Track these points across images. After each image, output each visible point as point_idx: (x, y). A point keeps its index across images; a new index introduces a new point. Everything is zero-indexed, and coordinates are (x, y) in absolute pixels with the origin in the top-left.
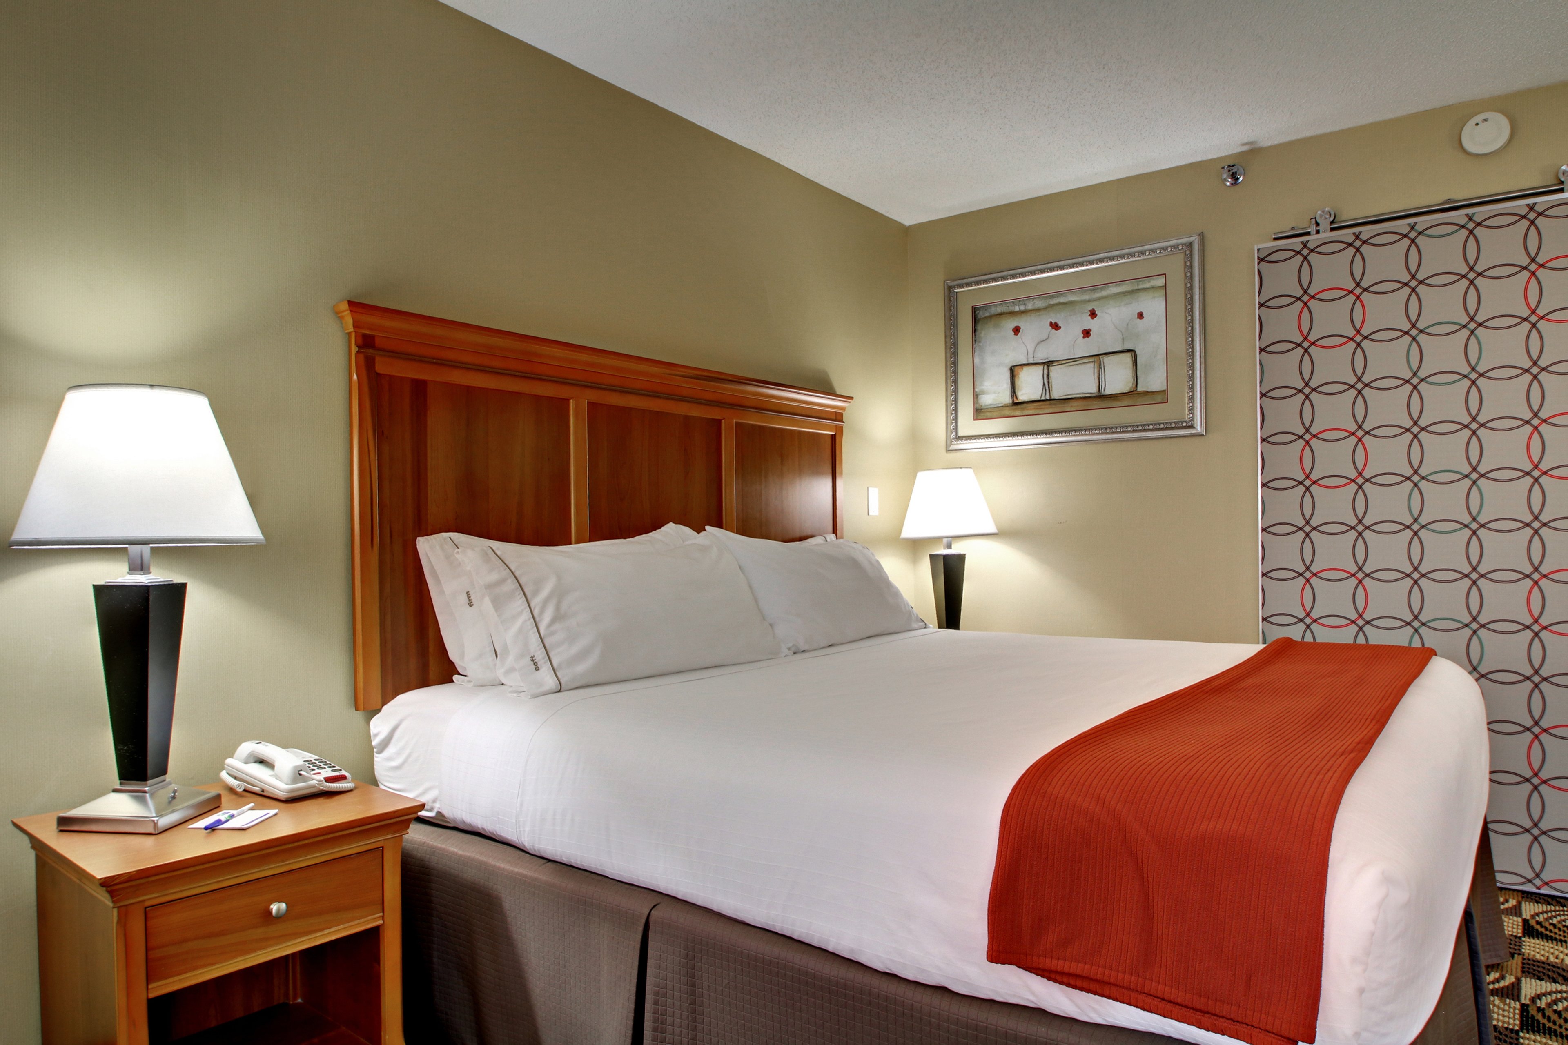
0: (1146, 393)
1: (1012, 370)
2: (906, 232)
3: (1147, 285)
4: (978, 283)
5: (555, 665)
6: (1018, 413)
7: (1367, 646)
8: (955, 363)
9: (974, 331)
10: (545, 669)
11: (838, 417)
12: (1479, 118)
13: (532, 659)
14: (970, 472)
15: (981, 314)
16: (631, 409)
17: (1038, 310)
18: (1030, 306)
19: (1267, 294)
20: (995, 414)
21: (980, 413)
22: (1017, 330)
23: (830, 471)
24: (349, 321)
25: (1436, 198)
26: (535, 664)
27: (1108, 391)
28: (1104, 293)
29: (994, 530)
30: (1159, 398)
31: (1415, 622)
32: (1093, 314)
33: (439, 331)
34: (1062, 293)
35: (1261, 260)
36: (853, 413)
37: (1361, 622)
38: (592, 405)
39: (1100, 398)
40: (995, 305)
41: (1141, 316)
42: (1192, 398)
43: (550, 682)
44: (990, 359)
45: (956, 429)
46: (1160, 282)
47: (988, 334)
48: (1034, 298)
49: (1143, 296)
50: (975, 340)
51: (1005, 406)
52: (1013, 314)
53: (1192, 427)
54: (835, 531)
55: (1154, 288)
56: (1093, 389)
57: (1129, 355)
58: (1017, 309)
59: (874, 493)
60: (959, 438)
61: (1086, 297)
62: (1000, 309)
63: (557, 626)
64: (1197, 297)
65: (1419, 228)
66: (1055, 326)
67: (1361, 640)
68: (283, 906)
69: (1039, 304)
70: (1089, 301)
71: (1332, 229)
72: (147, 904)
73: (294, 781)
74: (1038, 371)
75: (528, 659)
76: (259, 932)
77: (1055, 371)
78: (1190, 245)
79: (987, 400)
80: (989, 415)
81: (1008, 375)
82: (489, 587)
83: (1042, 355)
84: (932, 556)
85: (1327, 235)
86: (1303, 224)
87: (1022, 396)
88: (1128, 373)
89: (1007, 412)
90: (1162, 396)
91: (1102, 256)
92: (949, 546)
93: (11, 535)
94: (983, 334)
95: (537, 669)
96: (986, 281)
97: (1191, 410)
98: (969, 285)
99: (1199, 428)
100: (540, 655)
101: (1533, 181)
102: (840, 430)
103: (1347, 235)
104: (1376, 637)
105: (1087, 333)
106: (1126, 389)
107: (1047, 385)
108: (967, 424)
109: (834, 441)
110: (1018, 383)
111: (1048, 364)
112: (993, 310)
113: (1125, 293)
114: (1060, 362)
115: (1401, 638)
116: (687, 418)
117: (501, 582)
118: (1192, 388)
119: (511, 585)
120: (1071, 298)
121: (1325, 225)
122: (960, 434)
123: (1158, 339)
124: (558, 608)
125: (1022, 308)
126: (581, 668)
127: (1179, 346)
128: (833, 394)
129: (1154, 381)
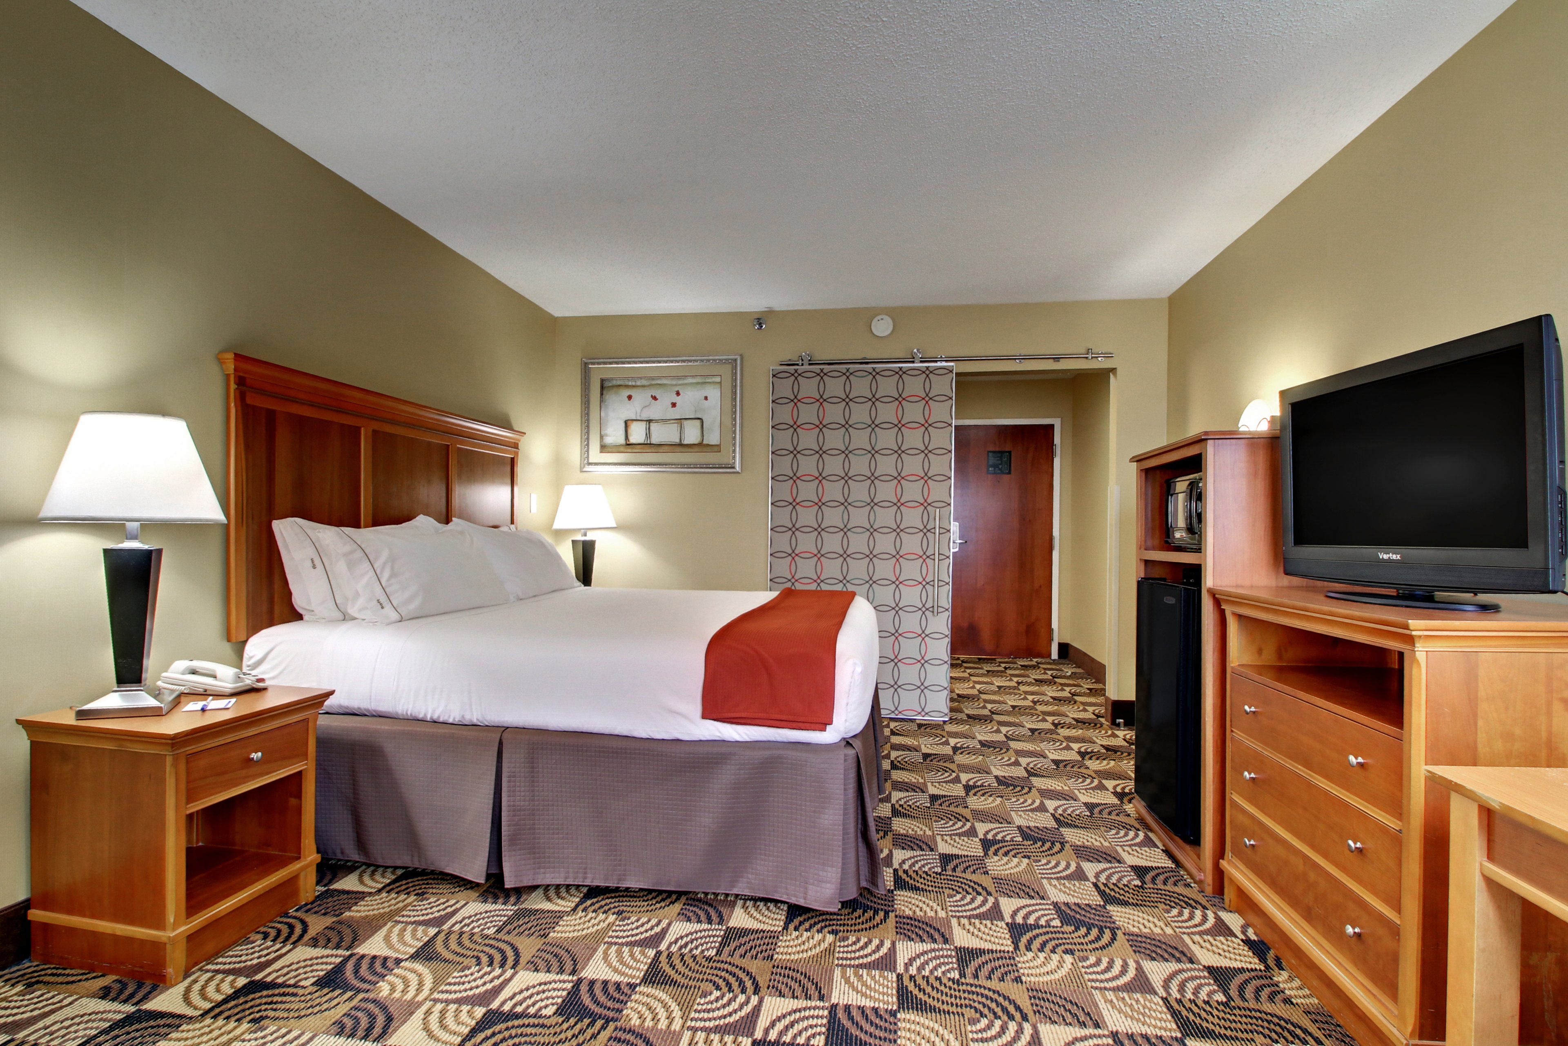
0: (708, 445)
1: (626, 422)
2: (555, 320)
3: (710, 380)
4: (605, 363)
5: (395, 605)
6: (629, 450)
7: (821, 591)
8: (588, 414)
9: (602, 394)
10: (388, 608)
11: (516, 446)
12: (879, 317)
13: (378, 601)
14: (600, 486)
15: (607, 384)
16: (397, 435)
17: (643, 386)
18: (638, 383)
19: (776, 396)
20: (614, 450)
21: (604, 448)
22: (630, 397)
23: (509, 481)
24: (231, 367)
25: (858, 355)
26: (381, 604)
27: (686, 442)
28: (685, 382)
29: (615, 525)
30: (716, 449)
31: (844, 580)
32: (678, 394)
33: (286, 377)
34: (660, 378)
35: (774, 376)
36: (524, 443)
37: (819, 580)
38: (375, 432)
39: (681, 446)
40: (616, 379)
41: (706, 398)
42: (734, 451)
43: (394, 616)
44: (611, 414)
45: (588, 457)
46: (718, 379)
47: (610, 397)
48: (641, 378)
49: (708, 387)
50: (602, 401)
51: (621, 445)
52: (627, 386)
53: (734, 468)
54: (512, 522)
55: (714, 383)
56: (678, 441)
57: (699, 421)
58: (630, 384)
59: (534, 496)
60: (590, 464)
61: (674, 382)
62: (619, 383)
63: (393, 581)
64: (738, 392)
65: (851, 371)
66: (655, 398)
67: (819, 589)
68: (260, 754)
69: (644, 382)
70: (676, 385)
71: (810, 364)
72: (188, 753)
73: (236, 682)
74: (643, 425)
75: (375, 602)
76: (243, 773)
77: (653, 426)
78: (736, 360)
79: (609, 440)
80: (610, 450)
81: (623, 425)
82: (345, 555)
83: (646, 415)
84: (573, 541)
85: (806, 367)
86: (794, 358)
87: (633, 439)
88: (698, 432)
89: (622, 449)
90: (716, 448)
91: (684, 358)
92: (585, 535)
93: (38, 513)
94: (607, 397)
95: (382, 608)
96: (611, 363)
97: (734, 457)
98: (599, 363)
99: (738, 469)
100: (384, 599)
101: (901, 355)
102: (517, 454)
103: (816, 368)
104: (825, 587)
105: (674, 405)
106: (696, 442)
107: (648, 434)
108: (595, 454)
109: (513, 462)
110: (630, 431)
111: (650, 421)
112: (615, 383)
113: (698, 383)
114: (657, 421)
115: (839, 587)
116: (429, 443)
117: (351, 552)
118: (734, 445)
119: (359, 554)
120: (665, 381)
121: (806, 362)
122: (590, 461)
123: (716, 413)
124: (392, 568)
125: (634, 384)
126: (412, 607)
127: (728, 421)
128: (513, 430)
129: (713, 438)
